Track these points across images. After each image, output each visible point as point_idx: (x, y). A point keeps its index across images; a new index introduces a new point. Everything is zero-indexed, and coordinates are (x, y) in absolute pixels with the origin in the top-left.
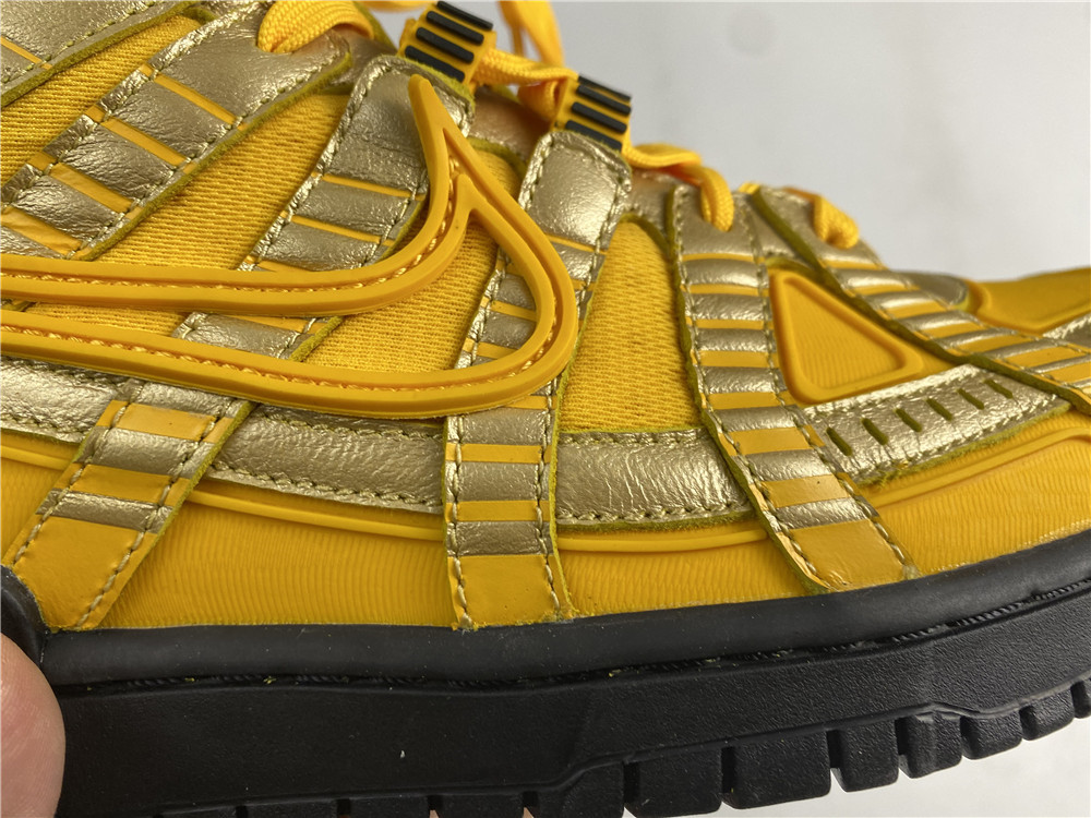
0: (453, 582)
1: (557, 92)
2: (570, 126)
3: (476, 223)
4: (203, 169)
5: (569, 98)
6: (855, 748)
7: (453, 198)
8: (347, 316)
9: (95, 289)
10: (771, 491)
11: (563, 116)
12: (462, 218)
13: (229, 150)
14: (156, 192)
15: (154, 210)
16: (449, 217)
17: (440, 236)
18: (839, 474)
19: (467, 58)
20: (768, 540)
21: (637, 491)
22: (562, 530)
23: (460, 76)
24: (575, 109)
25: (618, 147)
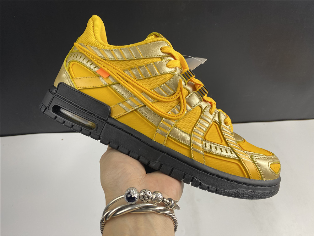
0: (154, 135)
1: (199, 86)
2: (198, 92)
3: (179, 98)
4: (153, 77)
5: (200, 88)
6: (186, 177)
7: (178, 94)
8: (158, 101)
9: (135, 84)
10: (193, 145)
11: (198, 90)
12: (178, 97)
13: (156, 76)
14: (147, 77)
15: (146, 78)
16: (177, 96)
17: (174, 97)
18: (203, 148)
19: (189, 78)
20: (190, 150)
21: (179, 136)
22: (169, 136)
23: (187, 80)
24: (200, 90)
25: (202, 97)
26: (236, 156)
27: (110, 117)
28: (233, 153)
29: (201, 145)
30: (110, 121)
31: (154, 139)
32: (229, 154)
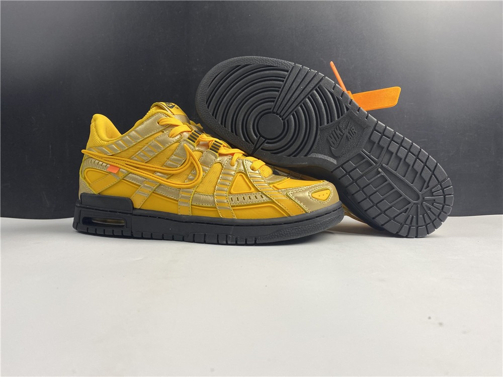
0: (179, 209)
1: (211, 143)
2: (211, 149)
9: (146, 167)
10: (218, 204)
18: (228, 204)
19: (196, 139)
20: (216, 210)
21: (202, 201)
22: (192, 205)
23: (194, 142)
24: (212, 146)
25: (217, 152)
26: (268, 199)
27: (134, 209)
28: (263, 196)
29: (226, 201)
30: (135, 212)
31: (179, 214)
32: (260, 199)
